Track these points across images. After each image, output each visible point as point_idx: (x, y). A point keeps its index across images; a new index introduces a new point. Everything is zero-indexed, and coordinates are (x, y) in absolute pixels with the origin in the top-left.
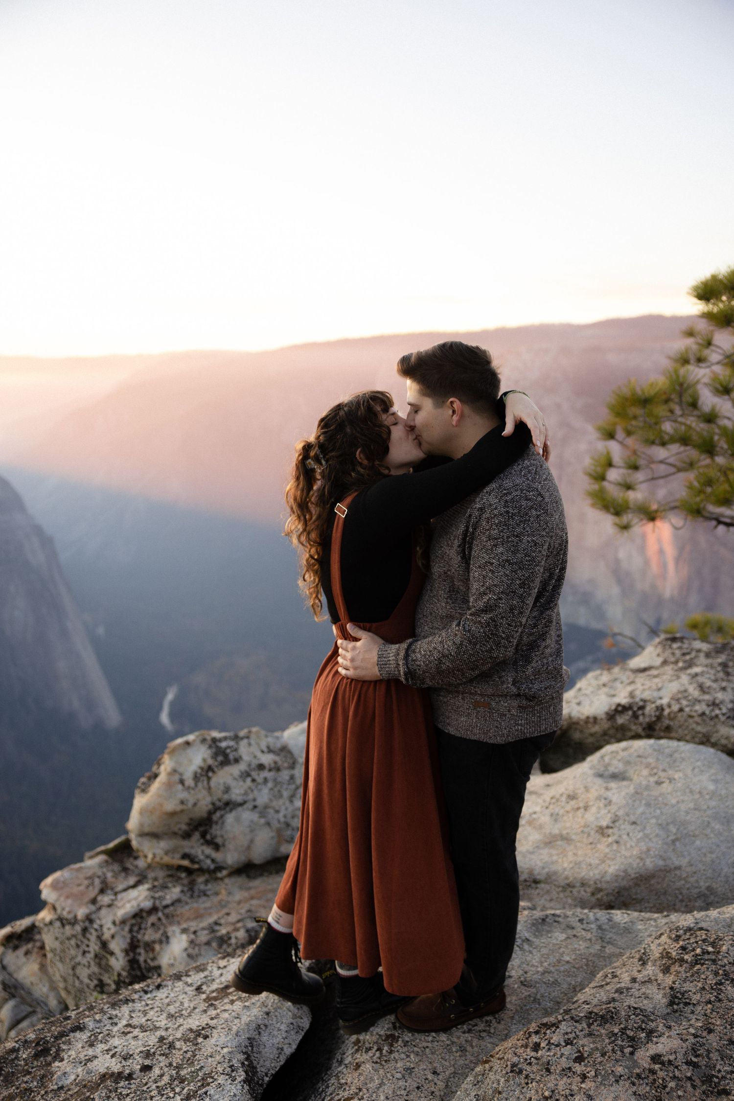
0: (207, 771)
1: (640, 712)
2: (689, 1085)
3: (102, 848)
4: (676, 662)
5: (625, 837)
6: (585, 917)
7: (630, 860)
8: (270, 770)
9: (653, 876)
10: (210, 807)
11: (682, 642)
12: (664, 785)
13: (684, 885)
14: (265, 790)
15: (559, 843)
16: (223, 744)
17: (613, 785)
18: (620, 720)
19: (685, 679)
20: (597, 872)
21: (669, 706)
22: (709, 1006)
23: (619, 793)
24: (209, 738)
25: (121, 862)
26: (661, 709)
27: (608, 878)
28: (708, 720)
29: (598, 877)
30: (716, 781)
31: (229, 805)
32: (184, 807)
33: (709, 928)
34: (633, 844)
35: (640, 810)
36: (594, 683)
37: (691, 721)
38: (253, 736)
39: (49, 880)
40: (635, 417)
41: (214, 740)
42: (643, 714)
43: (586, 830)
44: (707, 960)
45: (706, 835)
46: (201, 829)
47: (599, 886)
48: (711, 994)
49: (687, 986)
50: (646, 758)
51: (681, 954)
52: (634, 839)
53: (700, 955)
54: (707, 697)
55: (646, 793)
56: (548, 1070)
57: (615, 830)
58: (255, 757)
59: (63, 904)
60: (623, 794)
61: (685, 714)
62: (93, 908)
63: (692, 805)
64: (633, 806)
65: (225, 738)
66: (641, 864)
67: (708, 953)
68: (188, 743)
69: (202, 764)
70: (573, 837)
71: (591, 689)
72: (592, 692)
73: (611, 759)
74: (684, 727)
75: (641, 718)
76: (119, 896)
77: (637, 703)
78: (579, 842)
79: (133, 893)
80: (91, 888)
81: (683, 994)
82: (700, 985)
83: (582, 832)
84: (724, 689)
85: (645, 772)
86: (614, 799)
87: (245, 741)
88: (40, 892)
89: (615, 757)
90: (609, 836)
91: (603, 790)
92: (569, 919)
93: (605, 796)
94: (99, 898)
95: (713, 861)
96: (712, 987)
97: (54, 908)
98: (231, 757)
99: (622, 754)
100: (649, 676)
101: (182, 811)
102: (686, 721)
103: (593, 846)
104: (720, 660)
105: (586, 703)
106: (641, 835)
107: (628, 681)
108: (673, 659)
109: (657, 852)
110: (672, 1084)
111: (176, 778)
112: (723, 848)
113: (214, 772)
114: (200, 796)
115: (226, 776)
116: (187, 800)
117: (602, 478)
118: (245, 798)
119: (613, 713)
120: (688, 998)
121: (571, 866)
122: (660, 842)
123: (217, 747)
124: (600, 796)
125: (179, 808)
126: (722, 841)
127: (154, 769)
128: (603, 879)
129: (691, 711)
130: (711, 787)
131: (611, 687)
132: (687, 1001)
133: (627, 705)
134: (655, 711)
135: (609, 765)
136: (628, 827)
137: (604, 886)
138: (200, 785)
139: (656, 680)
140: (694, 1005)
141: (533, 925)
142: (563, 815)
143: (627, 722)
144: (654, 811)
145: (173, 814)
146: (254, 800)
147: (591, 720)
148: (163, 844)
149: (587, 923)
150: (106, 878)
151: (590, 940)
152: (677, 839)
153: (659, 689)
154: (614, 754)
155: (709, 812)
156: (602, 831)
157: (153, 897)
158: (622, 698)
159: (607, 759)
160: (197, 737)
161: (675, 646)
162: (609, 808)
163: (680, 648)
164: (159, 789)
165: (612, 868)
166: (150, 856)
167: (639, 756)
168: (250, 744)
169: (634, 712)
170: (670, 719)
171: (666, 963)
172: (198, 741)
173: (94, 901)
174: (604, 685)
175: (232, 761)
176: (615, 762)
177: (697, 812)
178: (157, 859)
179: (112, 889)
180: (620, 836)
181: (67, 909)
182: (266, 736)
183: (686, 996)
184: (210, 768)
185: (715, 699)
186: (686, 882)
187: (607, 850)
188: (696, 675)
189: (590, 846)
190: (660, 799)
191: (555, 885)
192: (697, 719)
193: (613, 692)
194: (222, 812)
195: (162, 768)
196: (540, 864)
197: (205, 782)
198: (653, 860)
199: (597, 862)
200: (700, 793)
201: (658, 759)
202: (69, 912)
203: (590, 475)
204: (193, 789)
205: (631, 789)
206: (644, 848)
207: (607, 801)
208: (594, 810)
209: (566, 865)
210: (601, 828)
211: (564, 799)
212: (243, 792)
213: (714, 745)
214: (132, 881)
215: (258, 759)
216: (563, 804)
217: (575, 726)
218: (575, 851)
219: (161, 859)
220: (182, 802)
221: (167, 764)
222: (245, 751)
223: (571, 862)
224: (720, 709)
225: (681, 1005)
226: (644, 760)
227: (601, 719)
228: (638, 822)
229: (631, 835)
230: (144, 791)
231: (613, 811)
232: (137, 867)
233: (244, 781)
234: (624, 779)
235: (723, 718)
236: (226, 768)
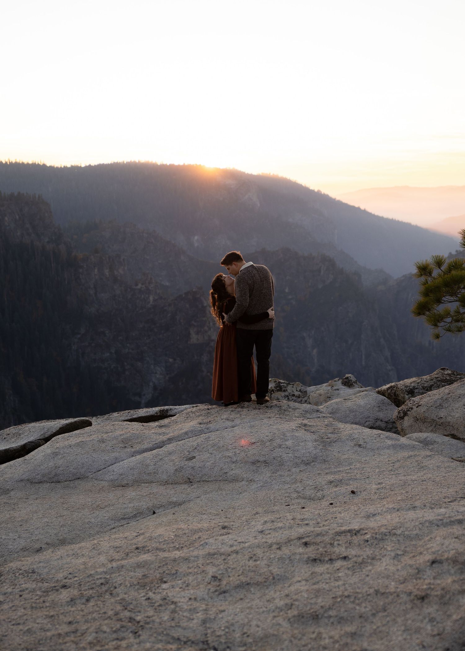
0: (271, 391)
16: (282, 385)
24: (278, 381)
41: (279, 382)
58: (293, 391)
65: (284, 383)
87: (291, 386)
98: (283, 389)
113: (274, 392)
123: (279, 385)
168: (293, 387)
197: (270, 395)
222: (289, 388)
236: (280, 392)
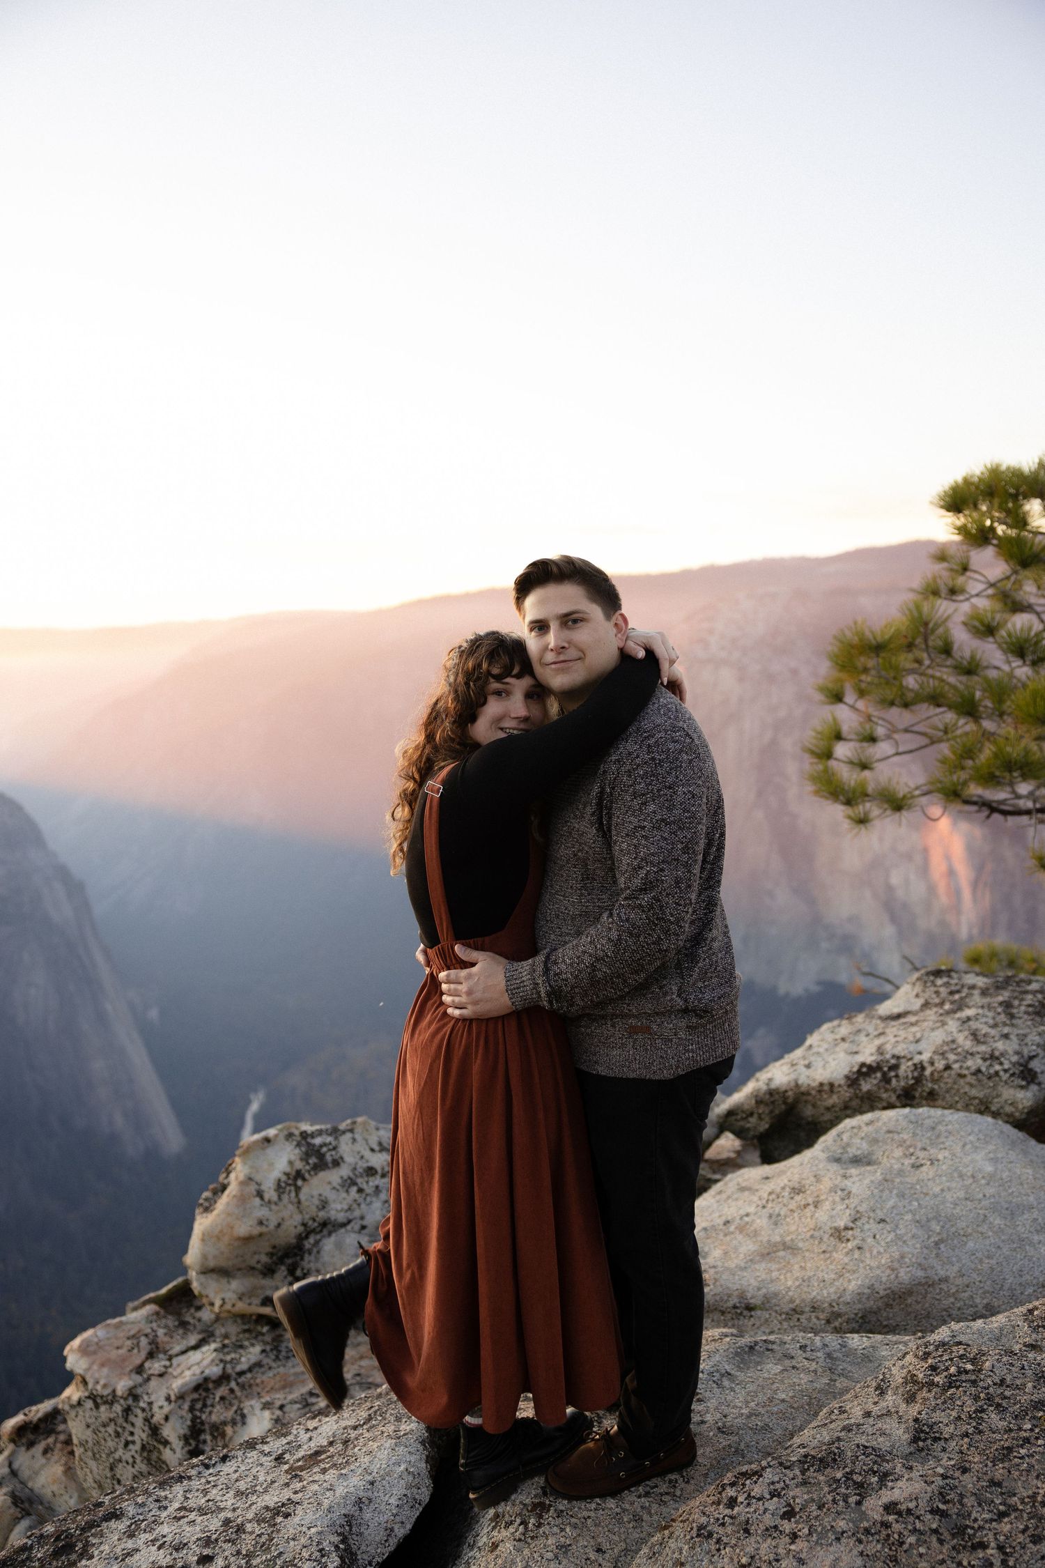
0: (295, 1179)
1: (892, 1074)
2: (934, 1539)
3: (152, 1295)
4: (942, 1004)
5: (870, 1240)
6: (808, 1343)
7: (878, 1272)
8: (383, 1176)
9: (910, 1293)
10: (301, 1229)
11: (949, 976)
12: (924, 1169)
13: (953, 1303)
14: (377, 1204)
15: (781, 1253)
16: (317, 1141)
17: (853, 1171)
18: (866, 1086)
19: (952, 1025)
20: (832, 1290)
21: (932, 1063)
22: (966, 1440)
23: (860, 1182)
24: (297, 1133)
25: (178, 1314)
26: (920, 1067)
27: (848, 1298)
28: (986, 1081)
29: (834, 1297)
30: (995, 1160)
31: (327, 1226)
32: (264, 1229)
33: (970, 1342)
34: (882, 1250)
35: (891, 1203)
36: (830, 1037)
37: (962, 1081)
38: (358, 1129)
39: (76, 1343)
40: (866, 670)
41: (304, 1135)
42: (897, 1076)
43: (817, 1234)
44: (964, 1381)
45: (982, 1233)
46: (289, 1261)
47: (836, 1309)
48: (969, 1424)
49: (938, 1416)
50: (899, 1133)
51: (930, 1375)
52: (883, 1243)
53: (955, 1376)
54: (982, 1048)
55: (898, 1180)
56: (747, 1531)
57: (857, 1232)
58: (362, 1157)
59: (97, 1375)
60: (867, 1181)
61: (953, 1073)
62: (139, 1379)
63: (961, 1194)
64: (881, 1197)
65: (320, 1132)
66: (893, 1277)
67: (966, 1372)
68: (267, 1140)
69: (288, 1170)
70: (800, 1245)
71: (825, 1046)
72: (827, 1050)
73: (851, 1137)
74: (953, 1092)
75: (894, 1081)
76: (175, 1361)
77: (888, 1061)
78: (807, 1250)
79: (195, 1356)
80: (135, 1351)
81: (931, 1427)
82: (954, 1414)
83: (812, 1236)
84: (1006, 1036)
85: (898, 1153)
86: (854, 1191)
87: (349, 1135)
88: (64, 1359)
89: (856, 1134)
90: (848, 1240)
91: (839, 1178)
92: (787, 1346)
93: (842, 1185)
94: (147, 1365)
95: (992, 1269)
96: (970, 1415)
97: (85, 1382)
98: (328, 1158)
99: (865, 1129)
100: (905, 1023)
101: (261, 1235)
102: (955, 1083)
103: (828, 1255)
104: (1001, 999)
105: (818, 1063)
106: (892, 1235)
107: (876, 1033)
108: (937, 1001)
109: (914, 1260)
110: (912, 1539)
111: (252, 1188)
112: (1005, 1250)
113: (304, 1179)
114: (286, 1214)
115: (322, 1185)
116: (267, 1220)
117: (828, 755)
118: (349, 1215)
119: (855, 1076)
120: (937, 1432)
121: (797, 1283)
122: (918, 1246)
123: (309, 1144)
124: (836, 1186)
125: (257, 1230)
126: (1003, 1241)
127: (222, 1177)
128: (841, 1300)
129: (961, 1067)
130: (989, 1168)
131: (852, 1042)
132: (937, 1435)
133: (874, 1065)
134: (912, 1072)
135: (848, 1145)
136: (873, 1226)
137: (843, 1309)
138: (285, 1197)
139: (914, 1029)
140: (946, 1439)
141: (737, 1354)
142: (786, 1217)
143: (875, 1088)
144: (910, 1202)
145: (248, 1239)
146: (362, 1218)
147: (826, 1088)
148: (236, 1285)
149: (812, 1350)
150: (156, 1336)
151: (815, 1371)
152: (942, 1241)
153: (917, 1041)
154: (855, 1131)
155: (985, 1203)
156: (839, 1234)
157: (221, 1361)
158: (868, 1056)
159: (845, 1137)
160: (281, 1130)
161: (939, 982)
162: (847, 1201)
163: (947, 984)
164: (228, 1204)
165: (853, 1284)
166: (218, 1303)
167: (889, 1132)
168: (354, 1140)
169: (884, 1074)
170: (934, 1081)
171: (910, 1390)
172: (282, 1136)
173: (139, 1370)
174: (843, 1039)
175: (330, 1165)
176: (857, 1141)
177: (969, 1203)
178: (228, 1307)
179: (165, 1352)
180: (863, 1240)
181: (102, 1382)
182: (377, 1129)
183: (936, 1428)
184: (299, 1175)
185: (993, 1050)
186: (956, 1299)
187: (846, 1260)
188: (969, 1019)
189: (822, 1256)
190: (918, 1187)
191: (776, 1312)
192: (970, 1079)
193: (855, 1049)
194: (318, 1237)
195: (232, 1176)
196: (754, 1283)
197: (293, 1194)
198: (908, 1269)
199: (833, 1276)
200: (973, 1177)
201: (915, 1135)
202: (105, 1386)
203: (812, 753)
204: (276, 1204)
205: (878, 1176)
206: (897, 1255)
207: (846, 1192)
208: (827, 1206)
209: (789, 1283)
210: (837, 1230)
211: (786, 1194)
212: (346, 1207)
213: (995, 1115)
214: (193, 1339)
215: (367, 1161)
216: (785, 1201)
217: (805, 1098)
218: (803, 1264)
219: (234, 1305)
220: (261, 1223)
221: (240, 1170)
222: (346, 1148)
223: (797, 1279)
224: (1001, 1064)
225: (929, 1442)
226: (896, 1137)
227: (840, 1086)
228: (888, 1220)
229: (878, 1237)
230: (207, 1210)
231: (852, 1206)
232: (199, 1320)
233: (347, 1191)
234: (869, 1164)
235: (1005, 1076)
236: (322, 1174)
